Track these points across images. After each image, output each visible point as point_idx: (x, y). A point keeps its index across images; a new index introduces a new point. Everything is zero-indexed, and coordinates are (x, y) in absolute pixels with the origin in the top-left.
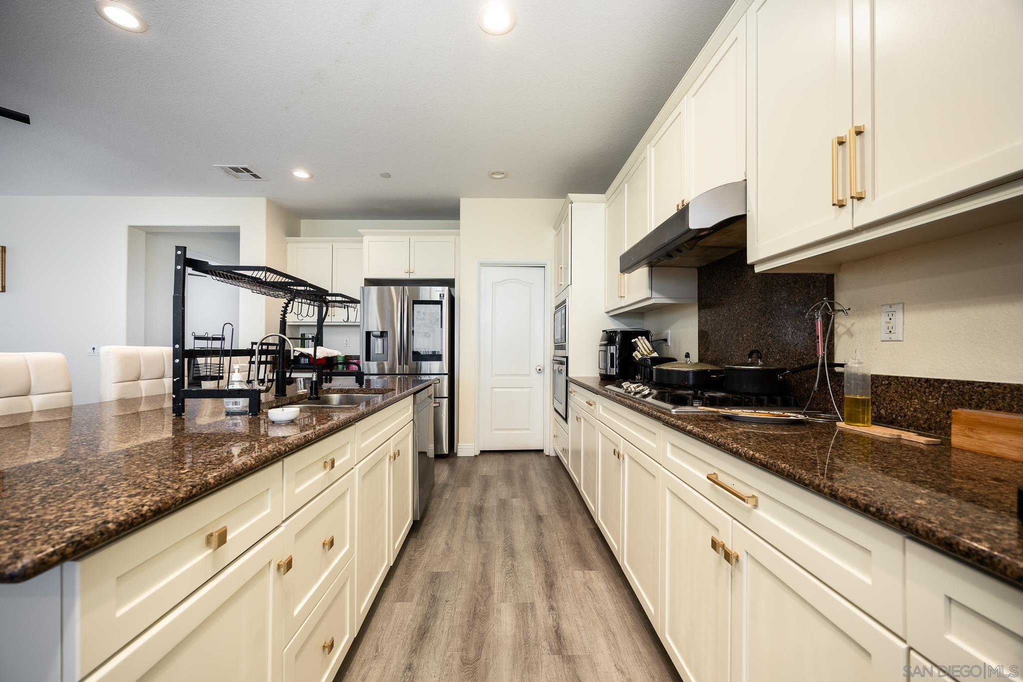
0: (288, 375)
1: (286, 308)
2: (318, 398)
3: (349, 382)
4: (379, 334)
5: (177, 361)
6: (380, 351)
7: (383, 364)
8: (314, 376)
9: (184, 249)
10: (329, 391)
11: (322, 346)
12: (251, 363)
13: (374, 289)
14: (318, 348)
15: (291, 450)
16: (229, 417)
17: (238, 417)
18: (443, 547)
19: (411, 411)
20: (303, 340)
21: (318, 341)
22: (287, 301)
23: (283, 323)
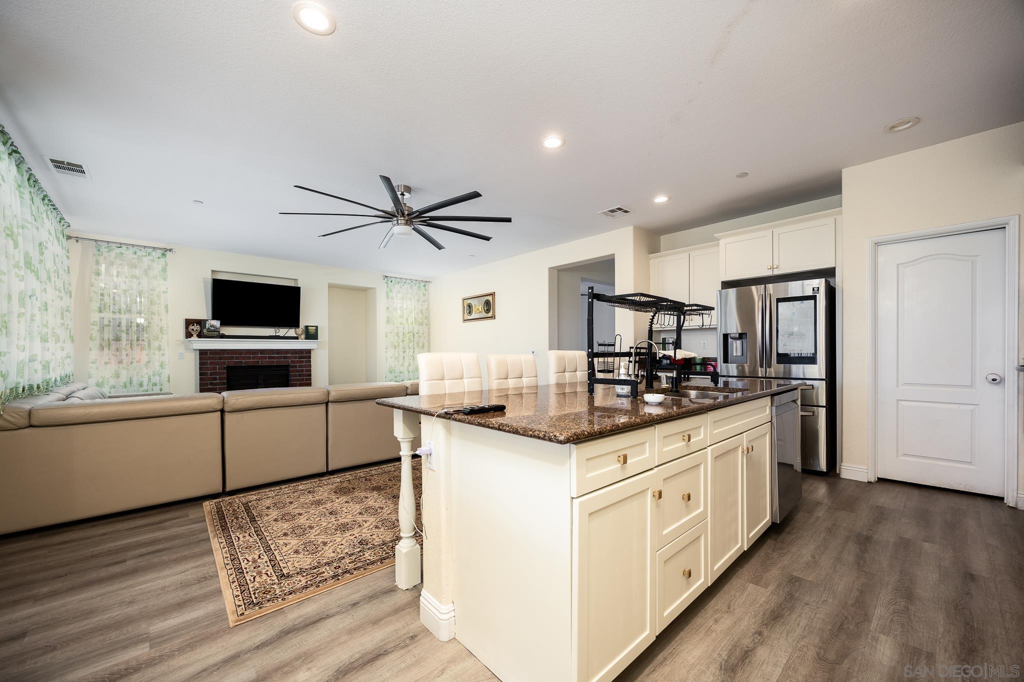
0: (654, 373)
1: (652, 320)
2: (677, 391)
3: (706, 381)
4: (737, 336)
5: (590, 360)
6: (739, 354)
7: (743, 367)
8: (674, 374)
9: (592, 288)
10: (686, 387)
11: (681, 349)
12: (630, 362)
13: (732, 292)
14: (677, 350)
15: (661, 420)
16: (618, 398)
17: (624, 399)
18: (807, 558)
19: (768, 411)
20: (664, 344)
21: (677, 345)
22: (653, 315)
23: (651, 331)
